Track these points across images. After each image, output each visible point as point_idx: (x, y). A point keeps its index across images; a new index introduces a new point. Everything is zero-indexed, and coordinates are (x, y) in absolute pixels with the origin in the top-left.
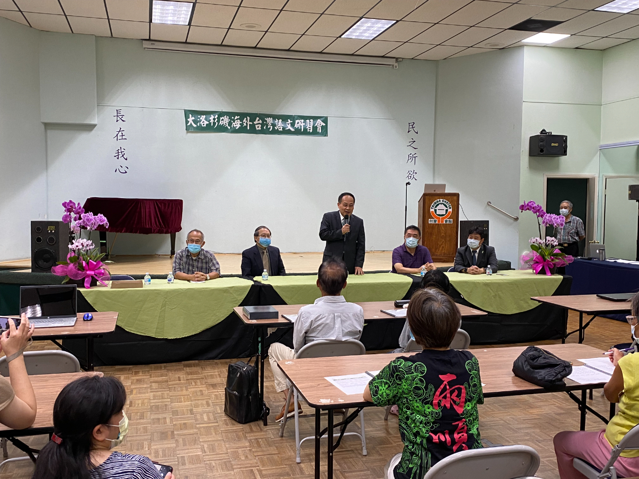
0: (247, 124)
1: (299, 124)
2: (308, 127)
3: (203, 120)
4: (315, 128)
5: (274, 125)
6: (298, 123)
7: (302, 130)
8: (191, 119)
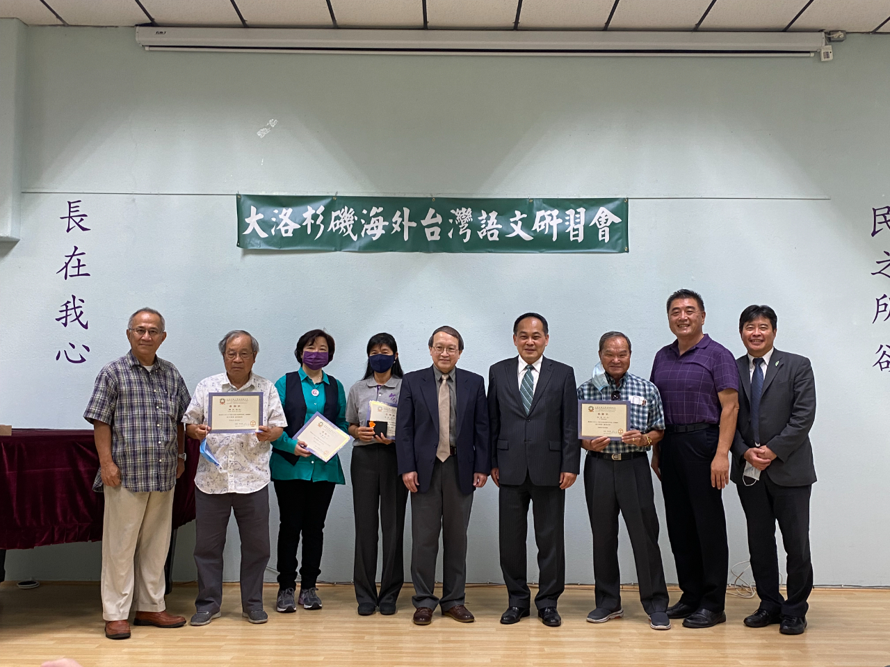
0: (402, 226)
1: (548, 221)
2: (570, 229)
3: (286, 220)
4: (591, 231)
5: (475, 227)
6: (543, 218)
7: (555, 239)
8: (253, 219)
